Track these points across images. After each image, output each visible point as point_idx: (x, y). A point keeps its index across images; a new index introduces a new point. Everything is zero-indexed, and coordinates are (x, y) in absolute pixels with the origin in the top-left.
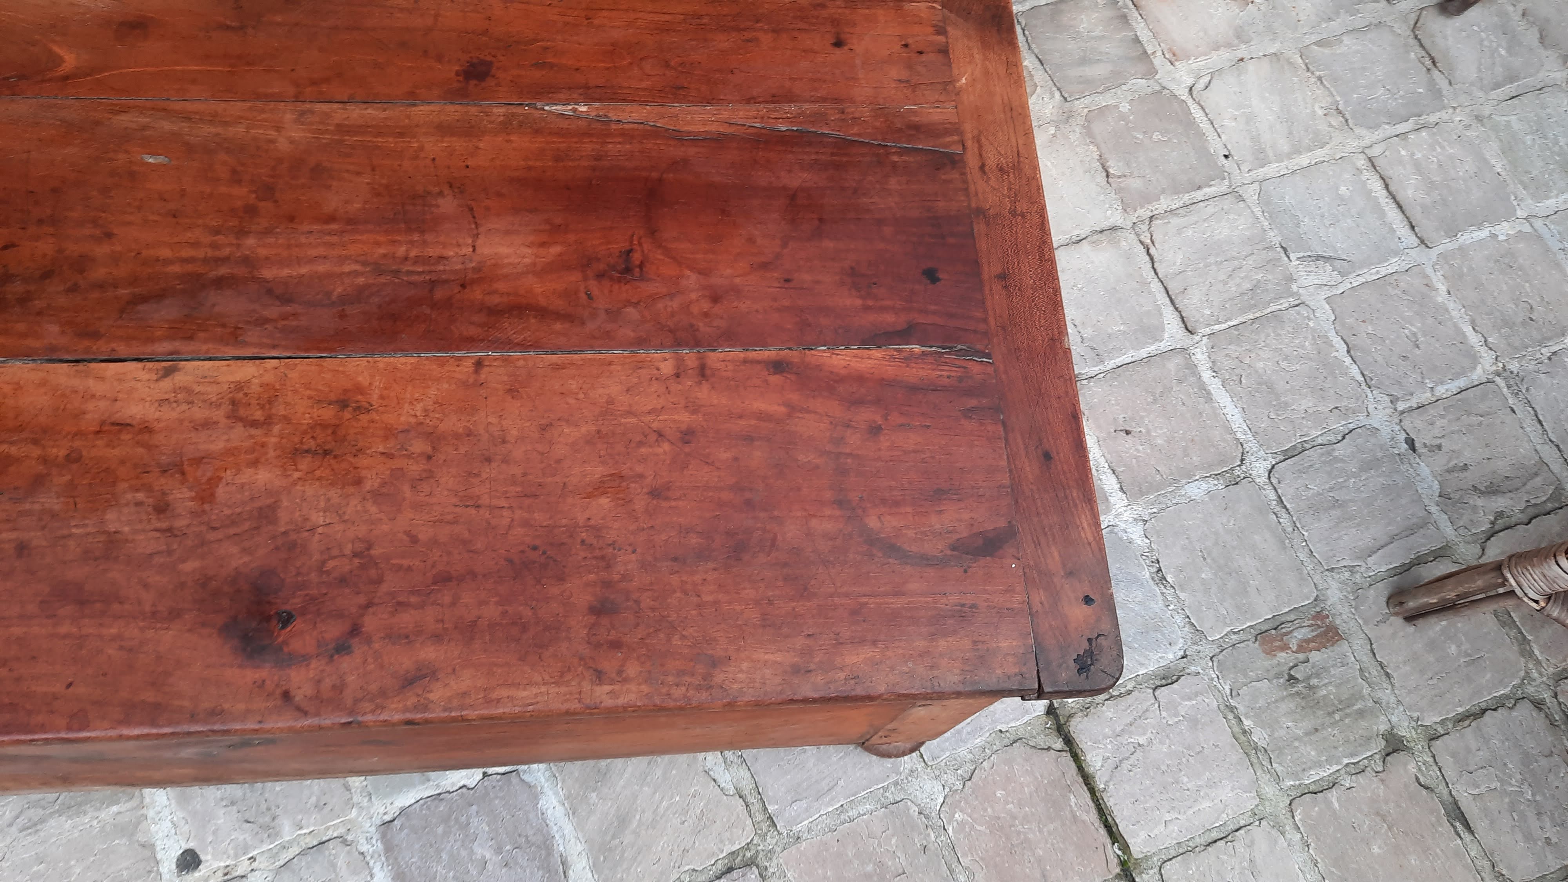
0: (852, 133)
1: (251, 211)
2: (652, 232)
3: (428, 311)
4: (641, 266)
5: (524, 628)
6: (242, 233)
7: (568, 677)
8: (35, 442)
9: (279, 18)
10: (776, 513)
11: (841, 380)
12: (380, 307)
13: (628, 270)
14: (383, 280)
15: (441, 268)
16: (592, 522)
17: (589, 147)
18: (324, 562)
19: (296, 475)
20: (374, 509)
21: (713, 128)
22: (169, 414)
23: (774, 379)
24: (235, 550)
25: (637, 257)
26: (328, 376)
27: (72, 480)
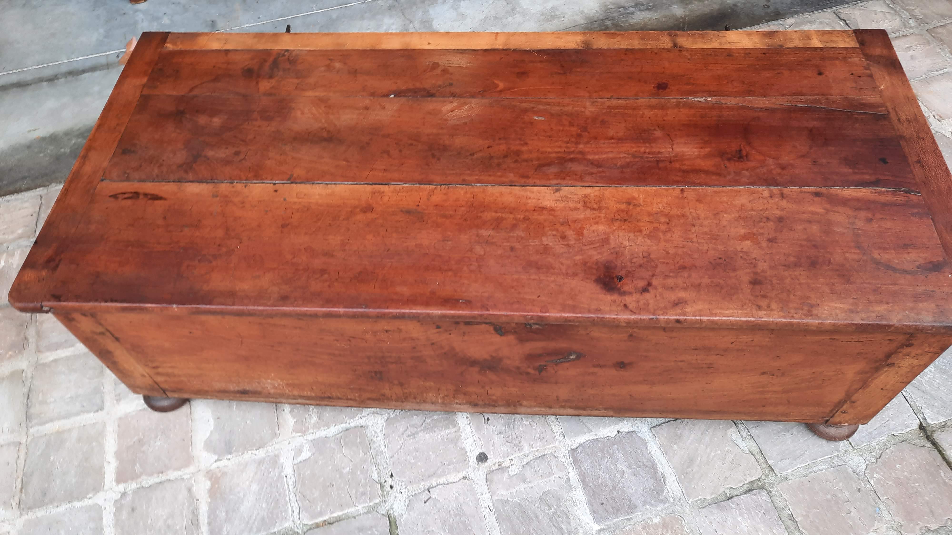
0: (834, 107)
1: (579, 136)
2: (749, 144)
3: (658, 171)
4: (747, 156)
5: (722, 288)
6: (578, 143)
7: (745, 307)
8: (511, 213)
9: (578, 70)
10: (828, 250)
11: (848, 200)
12: (637, 169)
13: (741, 157)
14: (637, 160)
15: (660, 156)
16: (744, 250)
17: (714, 113)
18: (632, 259)
19: (614, 228)
20: (649, 241)
21: (769, 105)
22: (561, 205)
23: (816, 199)
24: (595, 253)
25: (744, 153)
26: (621, 193)
27: (527, 226)
